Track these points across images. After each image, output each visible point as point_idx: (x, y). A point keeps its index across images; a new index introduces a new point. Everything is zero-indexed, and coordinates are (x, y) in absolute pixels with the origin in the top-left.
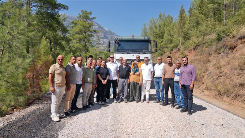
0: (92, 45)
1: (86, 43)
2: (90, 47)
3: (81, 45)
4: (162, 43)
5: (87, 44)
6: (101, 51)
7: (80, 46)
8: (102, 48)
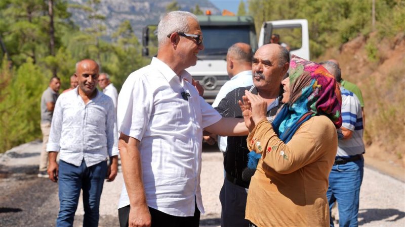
0: (71, 23)
1: (52, 17)
2: (64, 29)
3: (34, 26)
4: (319, 16)
5: (57, 19)
6: (104, 44)
7: (34, 30)
8: (108, 32)
